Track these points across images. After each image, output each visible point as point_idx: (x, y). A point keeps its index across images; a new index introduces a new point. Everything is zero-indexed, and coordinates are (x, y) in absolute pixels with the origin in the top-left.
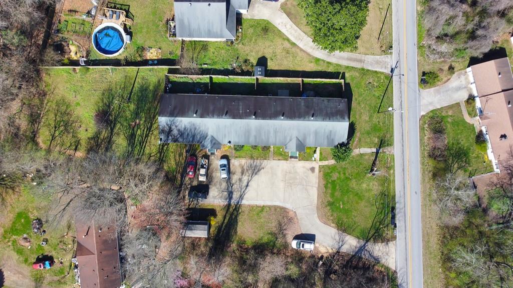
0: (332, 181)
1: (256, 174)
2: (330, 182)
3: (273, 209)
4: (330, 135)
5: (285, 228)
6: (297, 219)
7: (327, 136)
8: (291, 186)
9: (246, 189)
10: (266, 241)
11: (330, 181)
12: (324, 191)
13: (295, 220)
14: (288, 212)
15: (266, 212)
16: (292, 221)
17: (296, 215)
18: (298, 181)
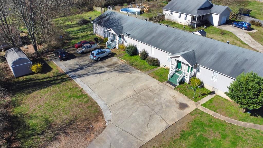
0: (201, 136)
1: (119, 72)
2: (195, 136)
3: (89, 104)
4: (242, 64)
5: (69, 131)
6: (96, 136)
7: (237, 64)
8: (137, 101)
9: (95, 74)
10: (31, 124)
11: (198, 134)
12: (175, 138)
13: (92, 136)
14: (98, 121)
15: (81, 101)
16: (88, 133)
17: (100, 131)
18: (152, 102)
